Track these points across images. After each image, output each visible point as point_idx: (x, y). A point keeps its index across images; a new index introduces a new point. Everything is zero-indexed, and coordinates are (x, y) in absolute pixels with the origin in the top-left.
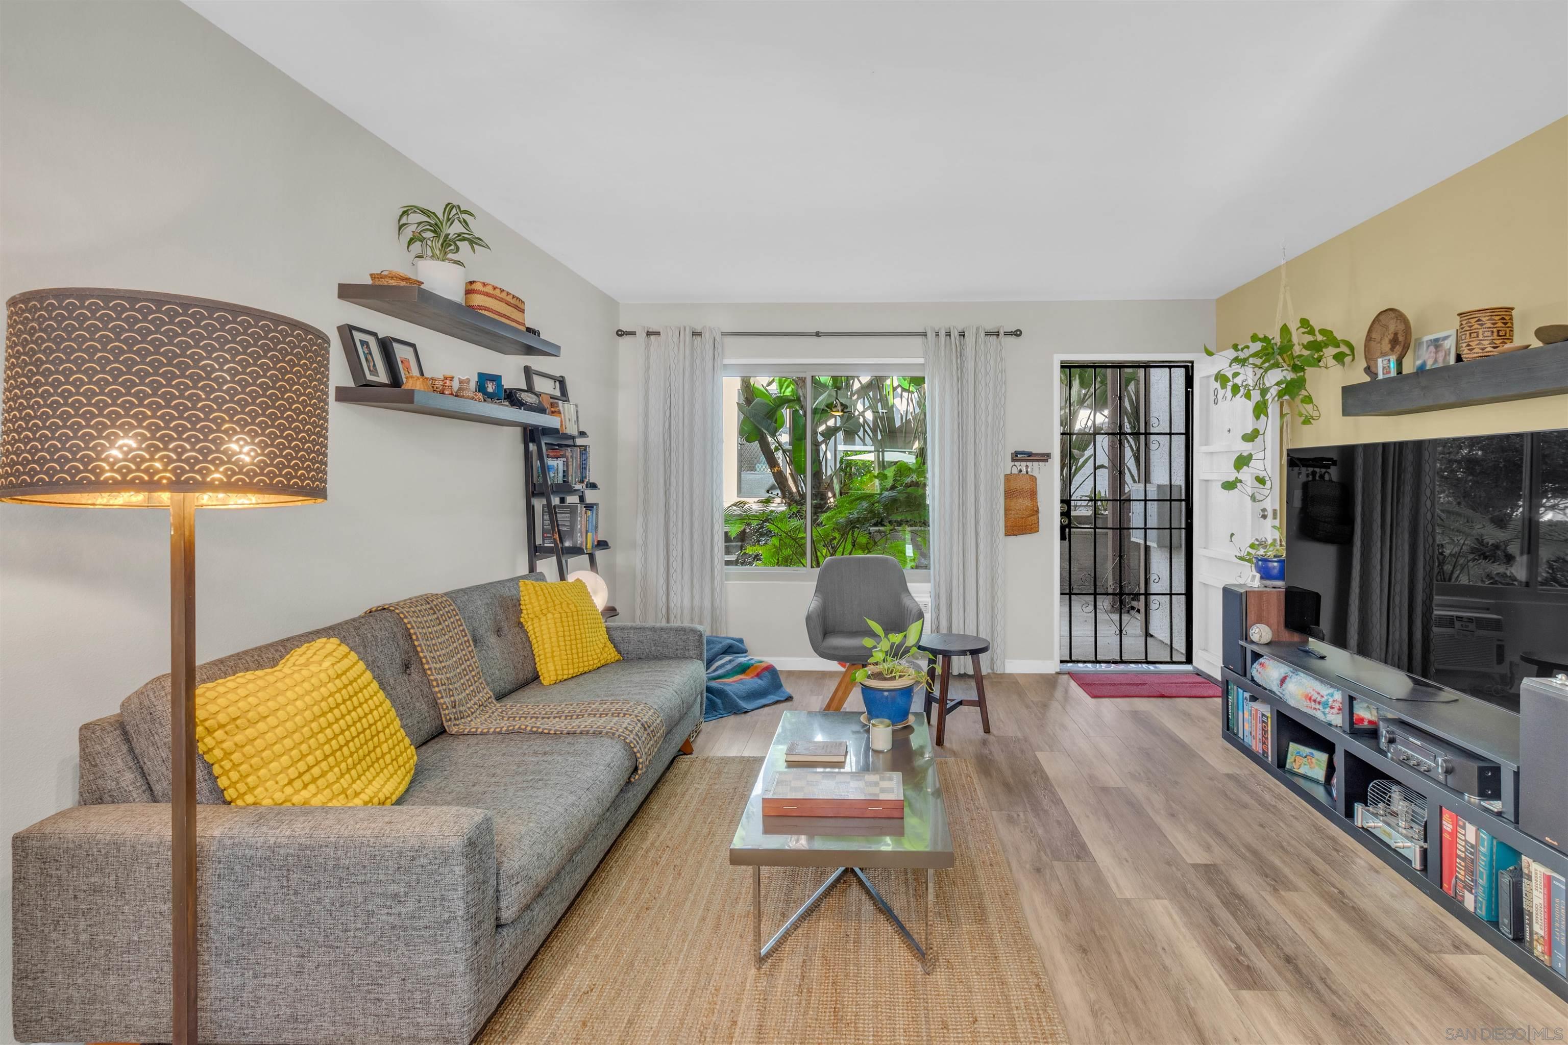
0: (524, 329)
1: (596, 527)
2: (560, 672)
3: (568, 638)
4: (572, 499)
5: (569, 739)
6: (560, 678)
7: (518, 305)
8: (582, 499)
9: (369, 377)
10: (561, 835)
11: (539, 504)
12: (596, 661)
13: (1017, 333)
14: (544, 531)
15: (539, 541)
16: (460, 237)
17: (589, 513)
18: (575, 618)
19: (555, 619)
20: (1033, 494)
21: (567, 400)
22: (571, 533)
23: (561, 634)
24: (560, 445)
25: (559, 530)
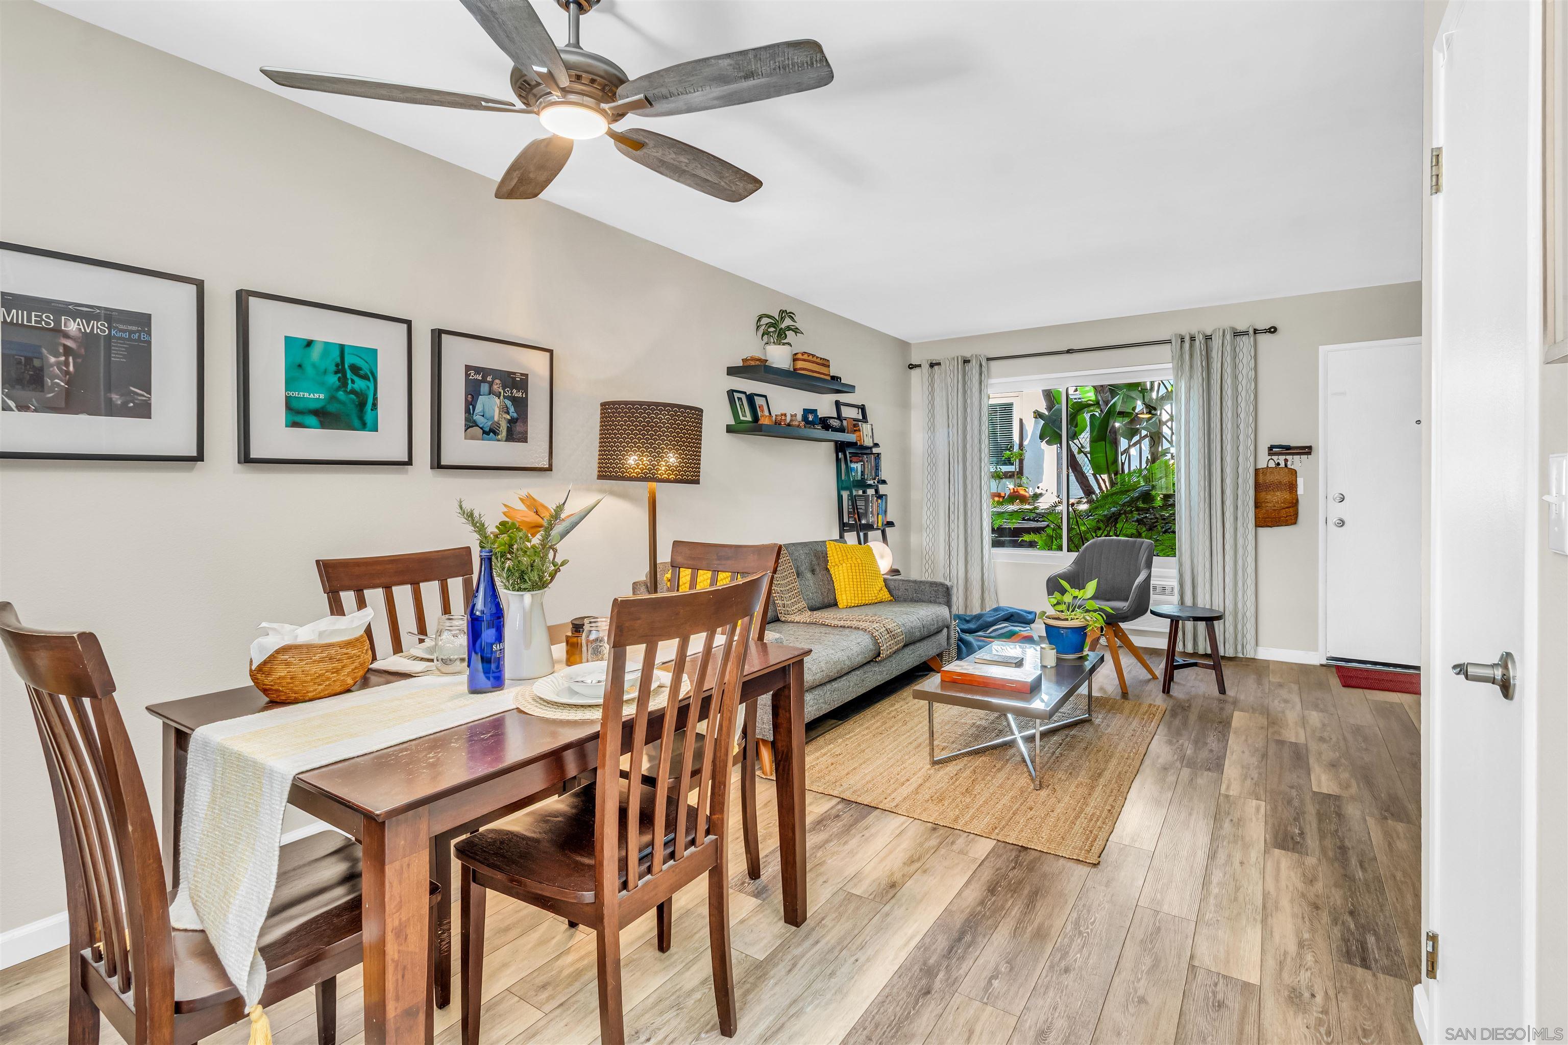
0: (829, 378)
1: (886, 511)
2: (849, 601)
3: (855, 580)
4: (870, 492)
5: (841, 629)
6: (849, 604)
7: (825, 363)
8: (877, 491)
9: (742, 418)
10: (823, 664)
11: (845, 494)
12: (874, 598)
13: (1273, 330)
14: (849, 513)
15: (846, 520)
16: (789, 328)
17: (880, 501)
18: (861, 568)
19: (847, 567)
20: (1293, 487)
21: (866, 422)
22: (866, 514)
23: (851, 577)
24: (861, 454)
25: (858, 512)
